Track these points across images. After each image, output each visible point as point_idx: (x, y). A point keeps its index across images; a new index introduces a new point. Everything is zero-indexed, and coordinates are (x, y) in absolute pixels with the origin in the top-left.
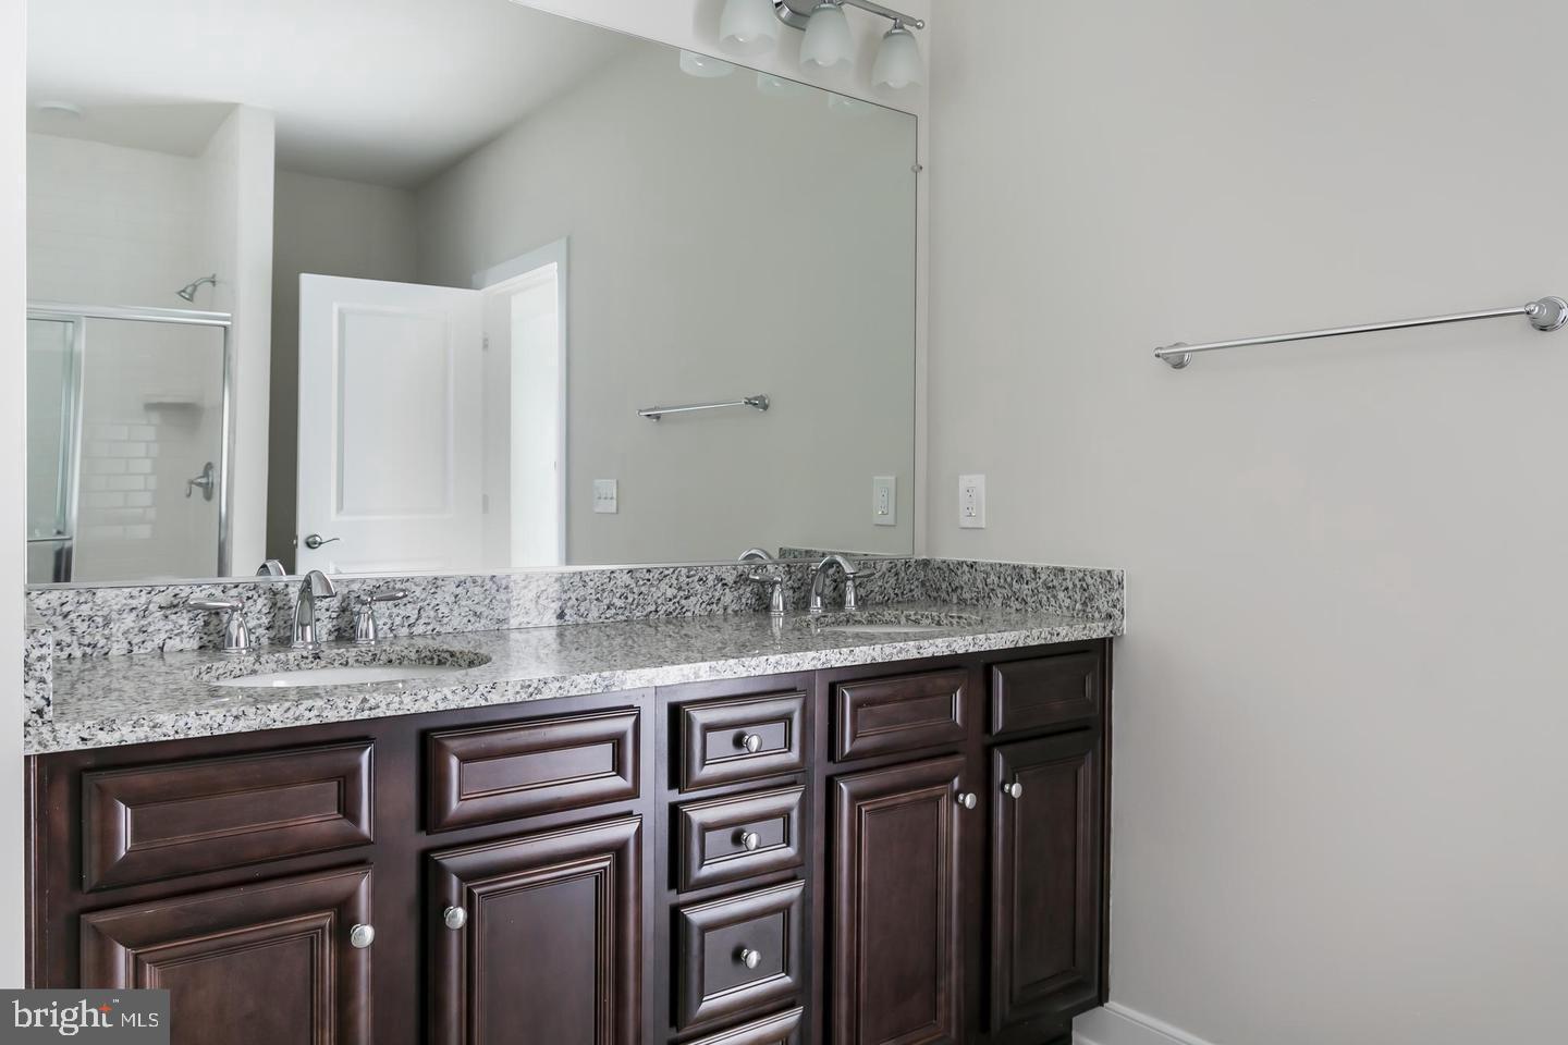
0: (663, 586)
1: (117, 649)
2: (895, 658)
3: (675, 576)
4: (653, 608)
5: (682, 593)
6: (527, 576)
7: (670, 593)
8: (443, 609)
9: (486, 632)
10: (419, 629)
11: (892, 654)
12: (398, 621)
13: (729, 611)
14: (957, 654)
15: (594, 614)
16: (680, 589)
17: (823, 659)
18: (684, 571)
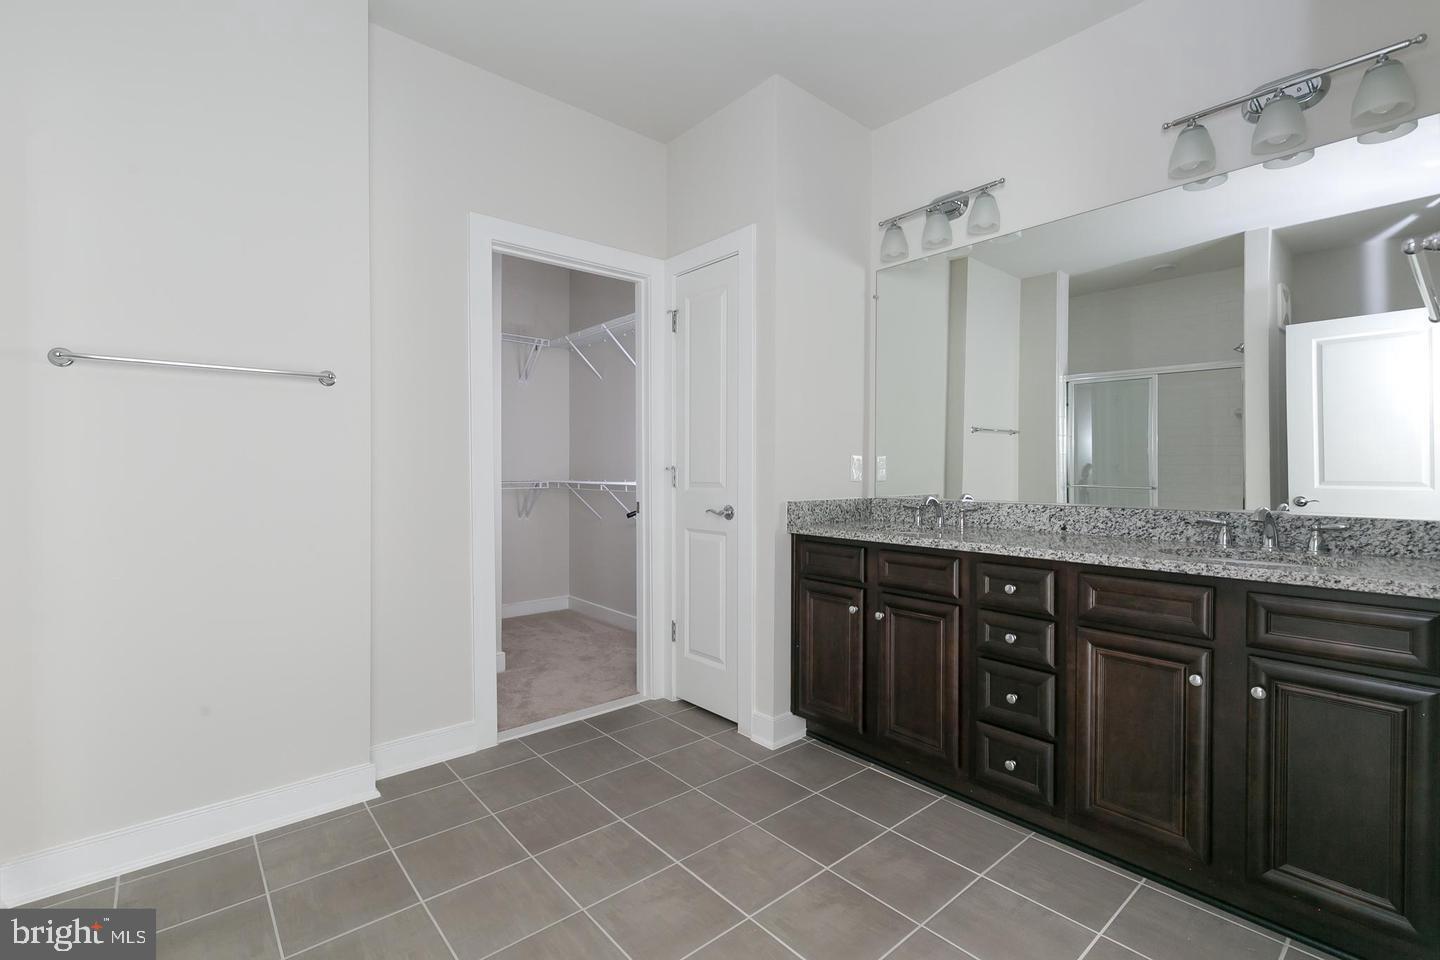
0: (1134, 519)
1: (892, 519)
2: (1121, 565)
3: (1143, 514)
4: (1127, 531)
5: (1149, 525)
6: (1044, 507)
7: (1139, 524)
8: (1002, 518)
9: (1023, 531)
10: (991, 526)
11: (1118, 563)
12: (982, 521)
13: (1191, 541)
14: (1186, 574)
15: (1085, 530)
16: (1148, 522)
17: (1059, 555)
18: (1151, 512)
